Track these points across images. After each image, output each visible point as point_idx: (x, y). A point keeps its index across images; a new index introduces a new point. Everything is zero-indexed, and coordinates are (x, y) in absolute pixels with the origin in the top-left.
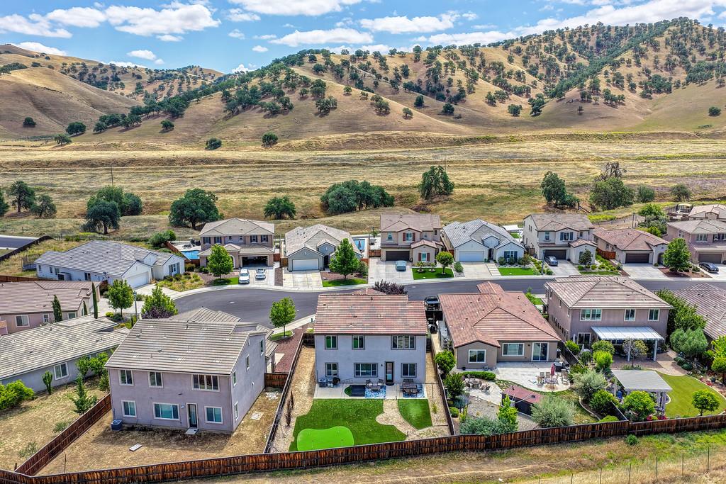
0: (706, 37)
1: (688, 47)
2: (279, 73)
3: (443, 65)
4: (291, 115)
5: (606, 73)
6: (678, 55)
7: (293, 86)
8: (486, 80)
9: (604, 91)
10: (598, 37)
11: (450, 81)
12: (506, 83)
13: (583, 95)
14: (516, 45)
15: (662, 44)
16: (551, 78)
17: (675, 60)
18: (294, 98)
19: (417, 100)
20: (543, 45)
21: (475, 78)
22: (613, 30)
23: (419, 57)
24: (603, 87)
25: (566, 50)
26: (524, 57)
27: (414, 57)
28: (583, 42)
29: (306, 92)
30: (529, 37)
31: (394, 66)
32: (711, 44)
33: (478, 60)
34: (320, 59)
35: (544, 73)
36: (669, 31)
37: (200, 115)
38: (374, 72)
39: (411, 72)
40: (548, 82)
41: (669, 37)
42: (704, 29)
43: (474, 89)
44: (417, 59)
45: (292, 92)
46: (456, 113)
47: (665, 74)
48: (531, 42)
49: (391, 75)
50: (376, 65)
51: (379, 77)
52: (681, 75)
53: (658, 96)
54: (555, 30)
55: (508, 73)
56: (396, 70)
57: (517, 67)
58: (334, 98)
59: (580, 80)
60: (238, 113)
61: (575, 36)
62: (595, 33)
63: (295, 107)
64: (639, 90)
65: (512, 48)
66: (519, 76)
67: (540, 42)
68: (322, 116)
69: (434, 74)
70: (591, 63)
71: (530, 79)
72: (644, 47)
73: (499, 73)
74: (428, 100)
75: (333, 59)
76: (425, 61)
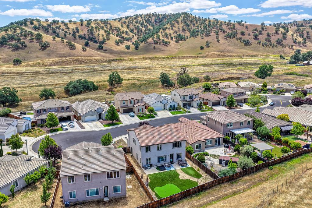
0: (195, 20)
1: (189, 23)
2: (16, 29)
3: (94, 28)
4: (26, 50)
5: (162, 33)
6: (186, 26)
7: (25, 36)
8: (113, 35)
9: (162, 40)
10: (155, 18)
11: (99, 35)
12: (122, 36)
13: (155, 41)
14: (124, 20)
15: (180, 22)
16: (139, 34)
17: (185, 28)
18: (26, 42)
19: (86, 43)
20: (134, 20)
21: (109, 34)
22: (160, 15)
23: (83, 24)
24: (161, 38)
25: (143, 23)
26: (127, 25)
27: (80, 24)
28: (150, 20)
29: (33, 39)
30: (128, 17)
31: (72, 27)
32: (197, 22)
33: (109, 26)
34: (36, 23)
35: (136, 32)
36: (182, 17)
38: (63, 30)
39: (80, 30)
40: (138, 36)
41: (182, 19)
42: (194, 17)
43: (109, 38)
44: (82, 25)
45: (25, 38)
46: (104, 48)
47: (182, 33)
48: (129, 19)
49: (71, 32)
50: (63, 27)
51: (66, 32)
52: (188, 34)
53: (181, 42)
54: (138, 14)
55: (122, 32)
56: (73, 29)
57: (125, 29)
58: (48, 41)
59: (152, 35)
61: (146, 17)
62: (154, 16)
63: (28, 46)
64: (174, 40)
65: (122, 21)
66: (127, 33)
68: (43, 50)
69: (91, 32)
70: (154, 28)
71: (131, 34)
72: (174, 22)
73: (118, 32)
74: (90, 43)
75: (42, 23)
76: (86, 26)
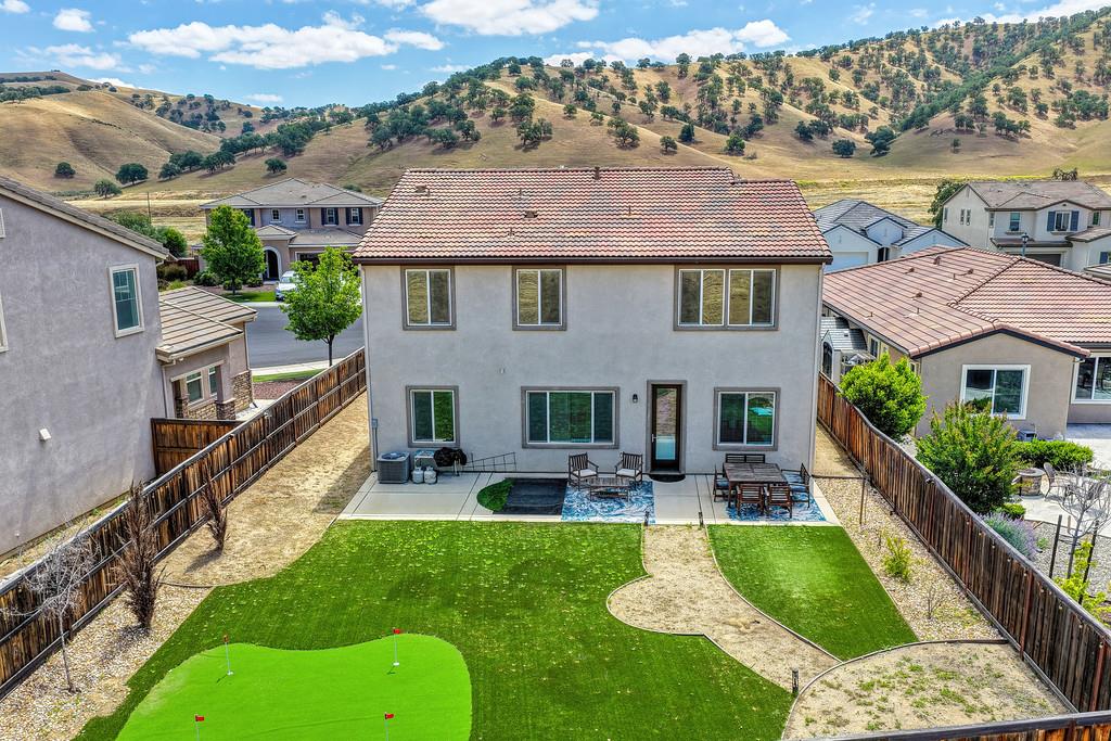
2: (459, 88)
3: (725, 82)
4: (476, 149)
5: (996, 89)
7: (481, 105)
8: (795, 106)
9: (995, 115)
10: (976, 41)
11: (737, 105)
12: (827, 110)
13: (960, 122)
14: (842, 53)
15: (1089, 44)
16: (901, 104)
18: (481, 125)
19: (683, 132)
20: (886, 54)
21: (777, 100)
22: (1001, 30)
23: (686, 71)
24: (992, 107)
25: (924, 60)
26: (856, 72)
27: (677, 70)
28: (952, 48)
29: (502, 114)
30: (864, 42)
31: (645, 83)
33: (781, 77)
34: (527, 73)
35: (890, 96)
36: (1099, 22)
37: (329, 152)
38: (613, 91)
39: (672, 93)
40: (896, 109)
41: (1100, 32)
43: (776, 117)
44: (683, 73)
45: (480, 114)
46: (748, 151)
47: (1095, 90)
48: (867, 49)
49: (641, 97)
50: (616, 81)
51: (622, 97)
53: (1085, 123)
54: (906, 31)
55: (831, 95)
56: (649, 89)
57: (844, 85)
58: (547, 121)
59: (952, 101)
60: (391, 146)
61: (939, 40)
62: (972, 35)
63: (483, 138)
64: (1052, 115)
65: (836, 59)
66: (849, 100)
67: (882, 49)
68: (525, 151)
69: (710, 96)
70: (966, 81)
71: (865, 105)
72: (1058, 47)
73: (815, 96)
74: (700, 132)
75: (546, 70)
76: (696, 76)
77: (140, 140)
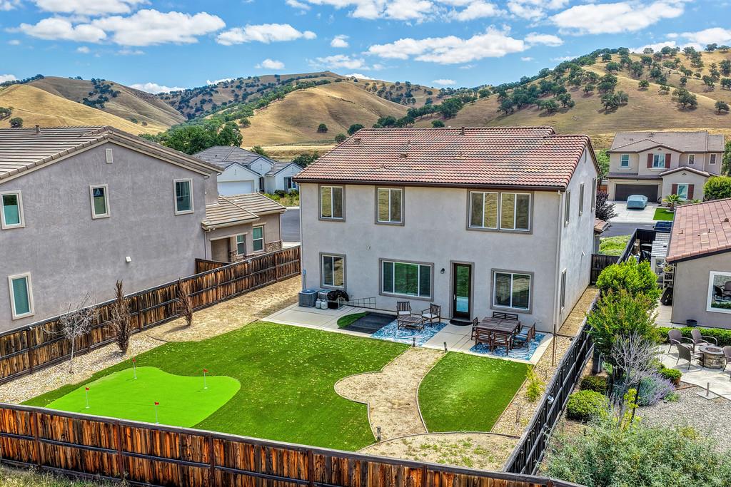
4: (570, 113)
7: (578, 83)
18: (575, 97)
29: (592, 89)
31: (711, 62)
34: (616, 59)
37: (472, 116)
38: (683, 69)
45: (577, 89)
49: (706, 72)
50: (687, 63)
51: (689, 73)
56: (713, 66)
58: (625, 92)
60: (513, 112)
63: (577, 105)
68: (606, 114)
75: (631, 57)
77: (364, 110)
